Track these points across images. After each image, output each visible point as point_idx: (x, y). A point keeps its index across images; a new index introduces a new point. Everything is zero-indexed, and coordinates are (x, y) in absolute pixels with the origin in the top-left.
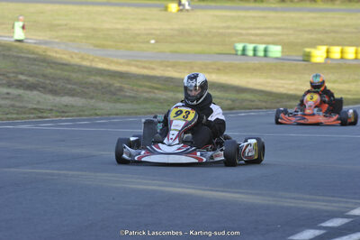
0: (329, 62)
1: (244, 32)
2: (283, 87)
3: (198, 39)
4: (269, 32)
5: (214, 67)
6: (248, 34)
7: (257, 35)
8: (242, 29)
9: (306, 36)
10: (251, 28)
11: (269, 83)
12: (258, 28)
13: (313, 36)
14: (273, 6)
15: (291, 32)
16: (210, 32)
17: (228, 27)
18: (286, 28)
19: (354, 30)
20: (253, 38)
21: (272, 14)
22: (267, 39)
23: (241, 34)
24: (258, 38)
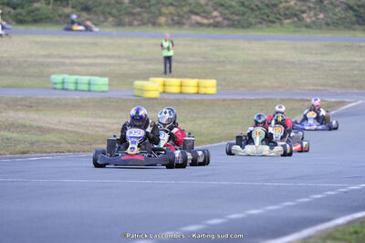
0: (166, 96)
1: (67, 61)
2: (102, 127)
3: (10, 69)
4: (99, 61)
5: (23, 103)
6: (72, 64)
7: (83, 65)
8: (64, 57)
9: (142, 67)
10: (76, 57)
11: (86, 122)
12: (85, 57)
13: (150, 67)
14: (108, 30)
15: (125, 61)
16: (26, 61)
17: (49, 56)
18: (119, 57)
19: (202, 60)
20: (77, 68)
21: (106, 40)
22: (93, 69)
23: (63, 64)
24: (83, 69)
